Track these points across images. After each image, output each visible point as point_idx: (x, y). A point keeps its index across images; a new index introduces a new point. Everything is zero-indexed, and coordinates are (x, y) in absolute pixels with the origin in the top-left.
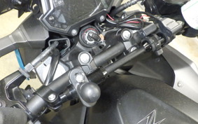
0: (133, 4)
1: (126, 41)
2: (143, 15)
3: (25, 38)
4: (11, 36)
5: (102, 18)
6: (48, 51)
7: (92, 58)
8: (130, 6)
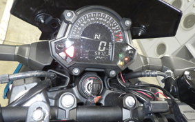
0: (152, 76)
1: (126, 108)
2: (160, 91)
3: (29, 55)
4: (17, 48)
5: (113, 73)
6: (36, 73)
7: (75, 106)
8: (148, 76)
